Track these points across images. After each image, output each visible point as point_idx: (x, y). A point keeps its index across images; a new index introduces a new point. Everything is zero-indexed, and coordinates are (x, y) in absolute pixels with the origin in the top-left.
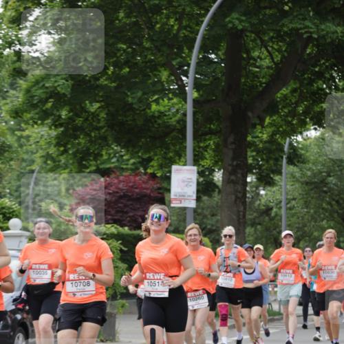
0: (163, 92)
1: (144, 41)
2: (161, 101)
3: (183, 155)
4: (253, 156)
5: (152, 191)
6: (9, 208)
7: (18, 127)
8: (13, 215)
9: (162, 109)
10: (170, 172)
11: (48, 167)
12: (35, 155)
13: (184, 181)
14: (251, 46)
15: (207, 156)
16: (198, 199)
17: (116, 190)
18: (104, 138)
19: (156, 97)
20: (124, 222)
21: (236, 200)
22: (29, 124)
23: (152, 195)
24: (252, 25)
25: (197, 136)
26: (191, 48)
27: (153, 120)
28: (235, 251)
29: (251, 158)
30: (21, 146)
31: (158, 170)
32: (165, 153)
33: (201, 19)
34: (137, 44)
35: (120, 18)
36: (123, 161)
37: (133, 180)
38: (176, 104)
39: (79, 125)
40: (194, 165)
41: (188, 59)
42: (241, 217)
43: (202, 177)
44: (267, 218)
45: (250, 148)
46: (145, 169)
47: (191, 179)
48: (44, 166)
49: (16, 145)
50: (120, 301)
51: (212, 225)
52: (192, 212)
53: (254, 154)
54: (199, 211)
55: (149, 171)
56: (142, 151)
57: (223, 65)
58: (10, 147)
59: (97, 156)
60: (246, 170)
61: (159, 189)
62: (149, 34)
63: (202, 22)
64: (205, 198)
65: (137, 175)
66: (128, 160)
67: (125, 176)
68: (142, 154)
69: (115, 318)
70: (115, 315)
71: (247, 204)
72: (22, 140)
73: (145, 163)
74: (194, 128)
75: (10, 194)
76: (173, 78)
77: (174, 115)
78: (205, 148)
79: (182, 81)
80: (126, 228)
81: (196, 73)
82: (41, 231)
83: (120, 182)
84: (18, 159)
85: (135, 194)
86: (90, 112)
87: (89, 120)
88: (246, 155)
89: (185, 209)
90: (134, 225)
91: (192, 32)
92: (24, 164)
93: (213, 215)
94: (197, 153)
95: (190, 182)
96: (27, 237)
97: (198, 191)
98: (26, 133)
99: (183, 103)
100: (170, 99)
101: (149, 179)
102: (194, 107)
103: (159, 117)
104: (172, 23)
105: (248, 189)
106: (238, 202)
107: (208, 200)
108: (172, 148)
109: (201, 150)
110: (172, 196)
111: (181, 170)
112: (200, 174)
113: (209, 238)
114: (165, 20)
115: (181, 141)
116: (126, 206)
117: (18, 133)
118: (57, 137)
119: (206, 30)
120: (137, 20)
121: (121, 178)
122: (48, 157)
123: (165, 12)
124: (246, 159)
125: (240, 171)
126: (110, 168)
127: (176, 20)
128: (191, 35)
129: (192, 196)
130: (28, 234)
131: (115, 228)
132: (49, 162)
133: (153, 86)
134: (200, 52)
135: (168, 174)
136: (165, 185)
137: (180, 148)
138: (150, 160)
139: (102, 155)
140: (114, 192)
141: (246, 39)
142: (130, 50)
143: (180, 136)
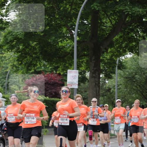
0: (64, 37)
1: (56, 15)
2: (63, 41)
3: (73, 65)
4: (103, 66)
5: (59, 81)
7: (1, 52)
9: (63, 45)
10: (67, 72)
11: (14, 70)
12: (8, 65)
13: (73, 77)
14: (102, 17)
15: (83, 66)
16: (79, 85)
18: (38, 58)
19: (61, 39)
20: (47, 95)
21: (95, 85)
22: (6, 51)
23: (59, 83)
24: (103, 8)
25: (79, 57)
26: (76, 18)
27: (59, 50)
28: (97, 109)
29: (102, 67)
30: (2, 61)
31: (62, 71)
32: (65, 64)
33: (80, 5)
34: (52, 16)
35: (45, 5)
36: (47, 68)
37: (50, 76)
38: (70, 43)
39: (27, 52)
40: (77, 70)
41: (75, 23)
42: (98, 92)
43: (81, 75)
44: (109, 93)
45: (102, 62)
46: (56, 71)
47: (76, 76)
48: (12, 70)
50: (45, 129)
51: (85, 96)
52: (76, 90)
53: (103, 65)
54: (80, 90)
55: (58, 72)
56: (55, 63)
57: (90, 26)
59: (35, 65)
60: (100, 72)
61: (62, 80)
62: (58, 12)
63: (81, 6)
64: (82, 84)
65: (52, 74)
66: (49, 67)
67: (48, 74)
68: (55, 65)
69: (43, 137)
70: (43, 135)
71: (100, 87)
72: (3, 58)
73: (56, 68)
74: (77, 53)
76: (68, 31)
77: (69, 48)
78: (82, 62)
79: (72, 32)
80: (48, 97)
81: (78, 29)
82: (13, 100)
83: (45, 77)
84: (1, 67)
85: (52, 82)
86: (32, 46)
87: (31, 50)
88: (100, 65)
89: (73, 89)
90: (51, 96)
91: (76, 11)
92: (3, 69)
93: (85, 92)
94: (78, 64)
95: (75, 77)
96: (4, 101)
97: (79, 81)
98: (4, 55)
99: (72, 42)
100: (67, 41)
101: (58, 76)
102: (77, 44)
103: (62, 48)
104: (68, 7)
105: (101, 80)
106: (96, 86)
107: (83, 85)
108: (68, 62)
109: (80, 63)
110: (68, 83)
111: (71, 72)
112: (80, 73)
114: (65, 6)
115: (71, 59)
116: (47, 87)
117: (1, 55)
118: (18, 57)
119: (83, 10)
120: (53, 6)
121: (46, 75)
122: (13, 66)
123: (65, 2)
124: (100, 67)
125: (97, 72)
127: (70, 6)
128: (76, 12)
129: (76, 83)
130: (5, 99)
132: (14, 68)
133: (60, 35)
134: (80, 20)
135: (66, 74)
136: (64, 78)
137: (71, 62)
138: (58, 67)
139: (37, 65)
141: (100, 14)
142: (50, 19)
143: (71, 57)
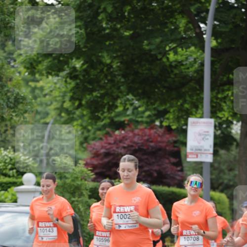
2: (179, 50)
5: (167, 145)
7: (33, 78)
9: (179, 58)
10: (186, 124)
11: (63, 120)
12: (49, 107)
13: (200, 135)
15: (225, 108)
16: (215, 153)
17: (130, 144)
22: (43, 75)
23: (167, 148)
25: (215, 87)
27: (170, 70)
30: (35, 98)
31: (174, 122)
36: (138, 113)
37: (148, 133)
38: (194, 53)
40: (211, 118)
41: (207, 5)
43: (220, 129)
46: (161, 122)
47: (208, 132)
48: (58, 118)
49: (30, 97)
51: (230, 180)
52: (209, 166)
54: (216, 165)
55: (165, 124)
58: (24, 98)
59: (112, 107)
61: (175, 142)
64: (222, 152)
65: (152, 128)
66: (143, 112)
67: (141, 130)
68: (158, 106)
74: (211, 77)
77: (192, 65)
78: (224, 99)
79: (200, 28)
81: (215, 19)
83: (135, 135)
84: (32, 112)
85: (150, 148)
89: (201, 163)
90: (150, 180)
92: (38, 117)
93: (231, 170)
94: (214, 105)
97: (215, 145)
98: (41, 84)
99: (201, 52)
100: (188, 48)
101: (164, 133)
102: (212, 56)
103: (176, 67)
107: (225, 154)
109: (219, 101)
110: (188, 150)
111: (197, 123)
113: (226, 194)
115: (198, 92)
117: (32, 84)
121: (136, 131)
122: (61, 109)
126: (124, 121)
129: (209, 150)
132: (63, 114)
133: (171, 34)
135: (184, 127)
136: (181, 138)
137: (197, 99)
138: (166, 112)
140: (129, 146)
143: (198, 87)
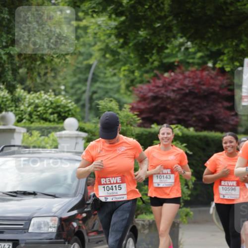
5: (221, 88)
6: (65, 107)
7: (75, 16)
8: (69, 114)
10: (242, 66)
11: (107, 61)
12: (93, 48)
17: (181, 87)
18: (169, 29)
23: (221, 92)
30: (78, 38)
31: (228, 64)
32: (237, 45)
36: (189, 54)
37: (199, 76)
46: (215, 63)
48: (102, 60)
50: (184, 209)
55: (218, 66)
56: (211, 43)
61: (229, 85)
65: (204, 70)
66: (195, 53)
67: (192, 72)
68: (211, 46)
70: (178, 224)
72: (80, 31)
75: (65, 90)
80: (192, 129)
83: (185, 77)
85: (202, 91)
92: (81, 58)
96: (83, 138)
98: (84, 23)
101: (217, 75)
116: (191, 104)
121: (187, 73)
122: (106, 50)
126: (173, 63)
131: (180, 129)
132: (108, 56)
139: (166, 48)
140: (179, 89)
